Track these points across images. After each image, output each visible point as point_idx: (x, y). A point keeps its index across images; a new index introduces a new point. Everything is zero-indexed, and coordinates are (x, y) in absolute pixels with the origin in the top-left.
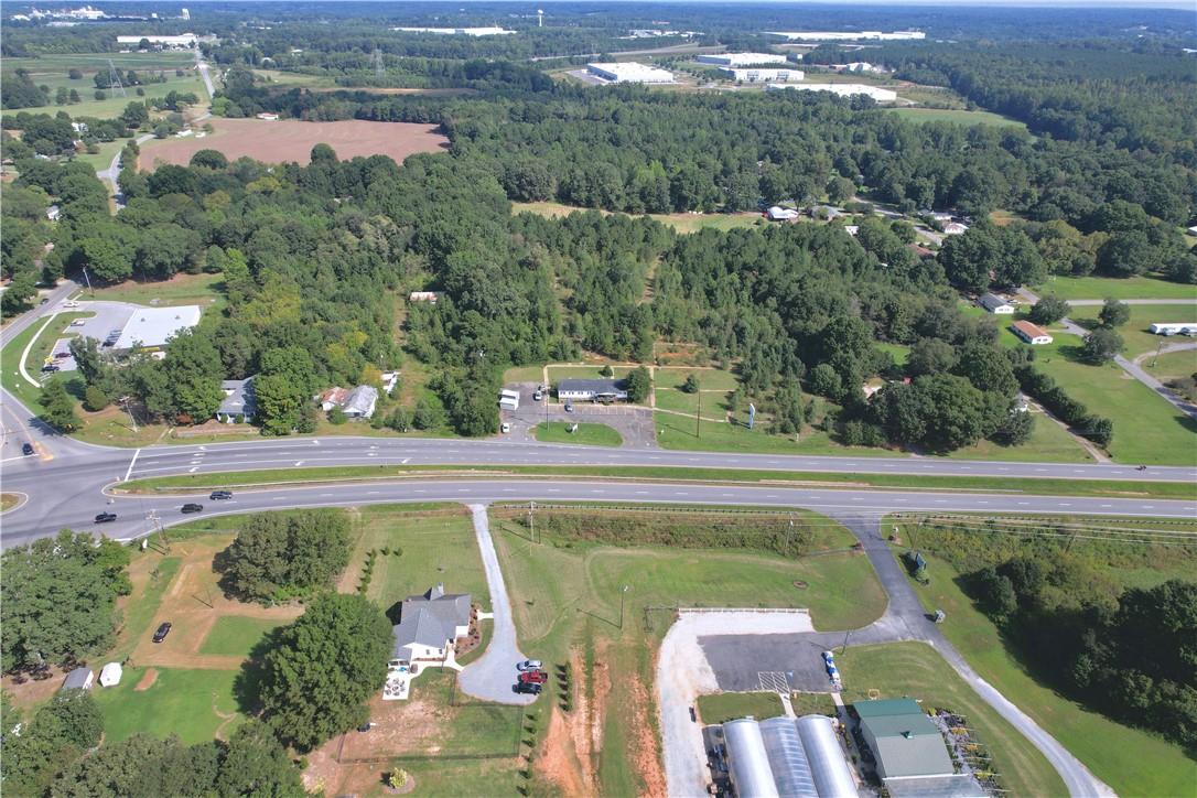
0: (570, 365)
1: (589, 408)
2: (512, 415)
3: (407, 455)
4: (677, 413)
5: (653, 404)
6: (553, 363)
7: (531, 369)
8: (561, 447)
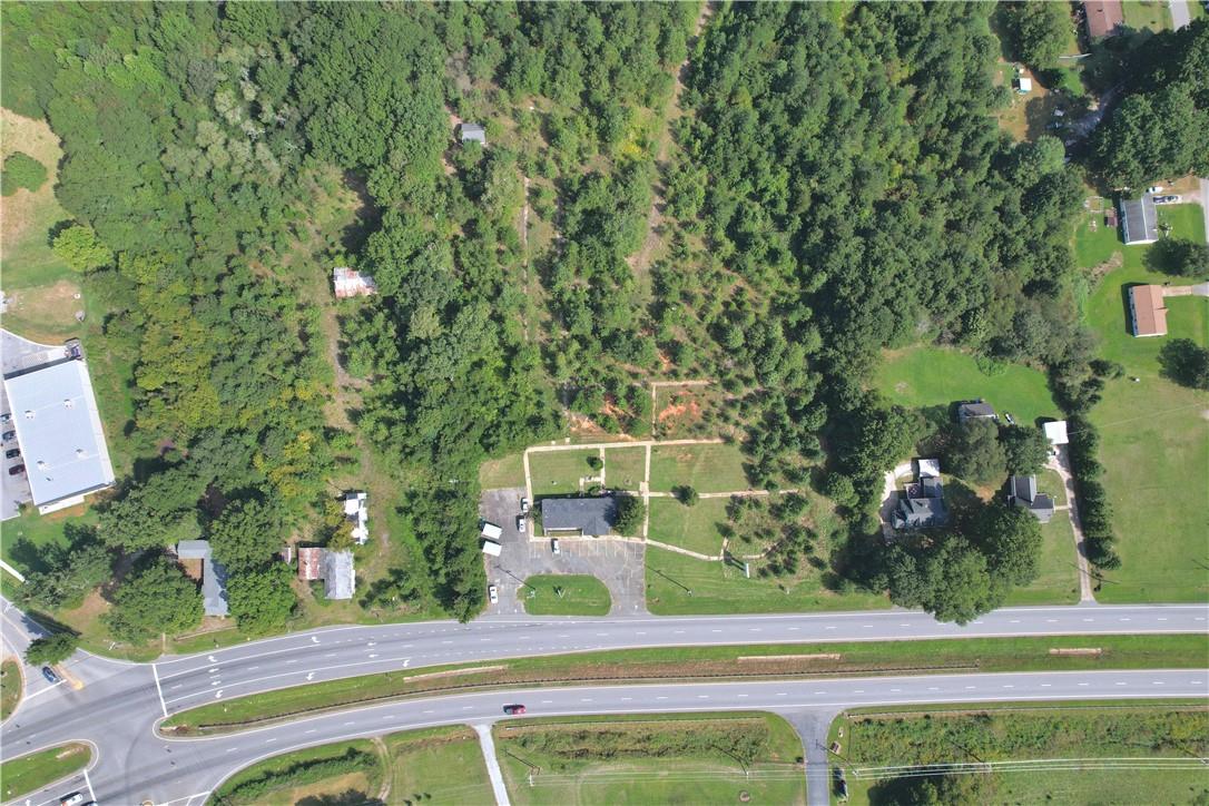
0: (553, 447)
1: (578, 544)
2: (497, 564)
3: (408, 652)
4: (670, 548)
5: (645, 534)
6: (533, 443)
7: (511, 458)
8: (551, 623)
